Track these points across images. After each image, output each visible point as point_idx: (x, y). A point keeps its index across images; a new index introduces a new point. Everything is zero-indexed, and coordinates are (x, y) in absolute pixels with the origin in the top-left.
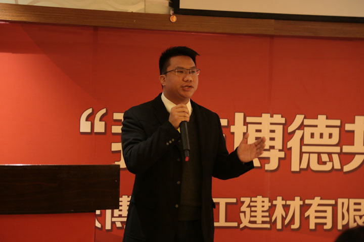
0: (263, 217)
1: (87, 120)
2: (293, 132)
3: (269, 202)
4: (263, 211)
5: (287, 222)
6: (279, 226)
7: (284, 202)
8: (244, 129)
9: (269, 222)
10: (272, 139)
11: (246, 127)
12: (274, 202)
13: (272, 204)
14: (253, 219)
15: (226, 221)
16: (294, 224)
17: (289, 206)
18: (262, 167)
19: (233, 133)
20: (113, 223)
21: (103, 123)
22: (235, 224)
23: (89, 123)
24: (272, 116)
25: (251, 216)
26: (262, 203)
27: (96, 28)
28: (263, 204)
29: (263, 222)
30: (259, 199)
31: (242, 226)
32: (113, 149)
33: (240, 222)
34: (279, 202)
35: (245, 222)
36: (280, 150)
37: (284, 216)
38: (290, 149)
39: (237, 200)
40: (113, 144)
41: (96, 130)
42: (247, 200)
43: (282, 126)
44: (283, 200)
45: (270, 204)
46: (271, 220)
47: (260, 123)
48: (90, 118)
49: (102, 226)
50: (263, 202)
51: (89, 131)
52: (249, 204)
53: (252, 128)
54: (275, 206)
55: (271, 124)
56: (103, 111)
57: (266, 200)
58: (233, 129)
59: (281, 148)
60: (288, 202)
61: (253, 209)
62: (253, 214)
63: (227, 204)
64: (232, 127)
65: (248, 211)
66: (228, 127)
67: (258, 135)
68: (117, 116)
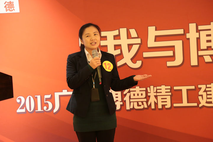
8: (197, 35)
11: (198, 33)
14: (208, 100)
15: (188, 102)
19: (189, 39)
22: (195, 104)
25: (207, 98)
31: (200, 105)
33: (199, 103)
35: (203, 103)
39: (195, 87)
42: (203, 87)
47: (210, 30)
52: (205, 89)
53: (203, 34)
58: (188, 36)
61: (208, 93)
62: (208, 96)
63: (188, 90)
64: (187, 34)
65: (204, 94)
66: (184, 34)
67: (209, 38)
68: (103, 34)
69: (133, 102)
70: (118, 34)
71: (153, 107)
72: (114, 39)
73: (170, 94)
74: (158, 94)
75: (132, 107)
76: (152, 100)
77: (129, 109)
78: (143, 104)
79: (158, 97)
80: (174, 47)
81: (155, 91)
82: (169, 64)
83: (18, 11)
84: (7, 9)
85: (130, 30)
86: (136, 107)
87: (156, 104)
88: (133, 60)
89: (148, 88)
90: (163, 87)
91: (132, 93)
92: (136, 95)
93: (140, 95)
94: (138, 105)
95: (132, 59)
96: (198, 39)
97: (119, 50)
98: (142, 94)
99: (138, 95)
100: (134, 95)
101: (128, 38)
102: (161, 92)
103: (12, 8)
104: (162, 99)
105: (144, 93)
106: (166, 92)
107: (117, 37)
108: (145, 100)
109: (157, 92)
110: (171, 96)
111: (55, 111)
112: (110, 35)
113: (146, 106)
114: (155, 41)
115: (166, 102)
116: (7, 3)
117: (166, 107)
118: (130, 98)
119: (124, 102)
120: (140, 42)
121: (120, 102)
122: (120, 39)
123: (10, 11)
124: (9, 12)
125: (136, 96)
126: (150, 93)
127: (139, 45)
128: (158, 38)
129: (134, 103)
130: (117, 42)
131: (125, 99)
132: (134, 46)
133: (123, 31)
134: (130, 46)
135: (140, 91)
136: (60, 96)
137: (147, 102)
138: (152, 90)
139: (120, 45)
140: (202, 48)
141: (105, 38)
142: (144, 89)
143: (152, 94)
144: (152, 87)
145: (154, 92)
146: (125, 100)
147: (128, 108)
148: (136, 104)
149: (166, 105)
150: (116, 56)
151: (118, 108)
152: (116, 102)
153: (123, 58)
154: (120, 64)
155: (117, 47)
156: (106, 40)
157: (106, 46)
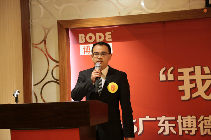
1: (163, 74)
20: (183, 131)
21: (172, 75)
27: (164, 22)
32: (180, 89)
40: (179, 86)
41: (169, 79)
48: (165, 72)
49: (176, 133)
51: (165, 79)
56: (172, 68)
68: (180, 70)
69: (207, 129)
70: (193, 70)
72: (190, 75)
75: (205, 133)
77: (203, 134)
85: (204, 67)
86: (210, 133)
88: (207, 92)
91: (206, 121)
95: (205, 92)
97: (194, 84)
100: (208, 123)
101: (202, 74)
107: (192, 73)
111: (139, 133)
112: (186, 71)
119: (199, 128)
121: (195, 128)
122: (195, 75)
129: (208, 129)
130: (192, 77)
131: (199, 126)
132: (207, 80)
133: (198, 68)
134: (204, 81)
136: (143, 121)
139: (195, 80)
146: (200, 127)
147: (202, 133)
150: (191, 89)
151: (193, 133)
152: (191, 128)
153: (198, 90)
154: (194, 95)
155: (192, 81)
156: (183, 75)
157: (183, 81)
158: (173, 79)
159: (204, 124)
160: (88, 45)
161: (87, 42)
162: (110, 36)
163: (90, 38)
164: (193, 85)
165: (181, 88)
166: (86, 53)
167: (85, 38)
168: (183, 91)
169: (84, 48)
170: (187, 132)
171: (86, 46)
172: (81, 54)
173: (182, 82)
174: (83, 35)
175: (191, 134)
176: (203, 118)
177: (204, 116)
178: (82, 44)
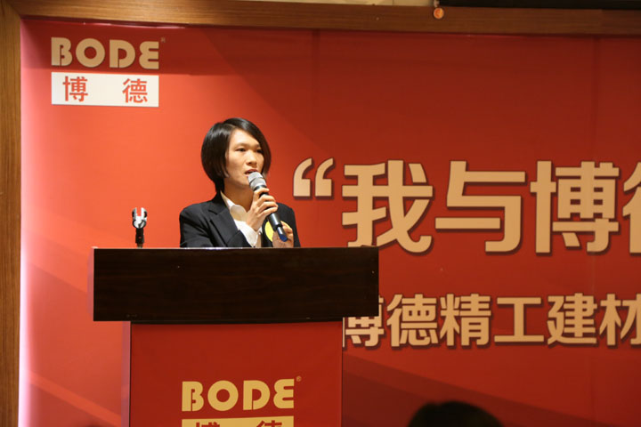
0: (585, 326)
1: (304, 177)
2: (633, 191)
3: (595, 302)
4: (585, 318)
5: (623, 334)
6: (611, 340)
7: (618, 303)
8: (552, 187)
9: (596, 335)
10: (598, 202)
11: (554, 184)
12: (603, 303)
13: (599, 306)
14: (568, 330)
15: (526, 333)
16: (635, 337)
17: (627, 308)
18: (582, 247)
19: (534, 195)
20: (348, 338)
21: (329, 182)
22: (540, 338)
23: (307, 182)
24: (597, 166)
25: (566, 326)
26: (582, 304)
27: (316, 32)
28: (585, 306)
29: (586, 335)
30: (578, 297)
31: (550, 341)
32: (345, 222)
33: (548, 335)
34: (611, 302)
35: (556, 335)
36: (611, 220)
37: (619, 323)
38: (628, 217)
39: (542, 301)
40: (344, 214)
41: (318, 193)
42: (558, 301)
43: (613, 182)
44: (617, 298)
45: (595, 306)
46: (597, 331)
47: (579, 178)
48: (309, 174)
50: (585, 302)
51: (307, 193)
52: (562, 306)
53: (565, 186)
54: (604, 308)
55: (597, 178)
56: (329, 163)
57: (590, 299)
58: (534, 187)
59: (613, 216)
60: (626, 303)
61: (568, 314)
62: (568, 322)
63: (526, 307)
64: (532, 184)
65: (560, 317)
66: (526, 184)
67: (576, 196)
68: (350, 170)
69: (408, 329)
70: (383, 172)
71: (450, 342)
72: (374, 184)
73: (489, 313)
74: (463, 313)
75: (403, 341)
76: (449, 326)
77: (397, 345)
78: (429, 335)
79: (463, 319)
80: (502, 209)
81: (457, 306)
82: (491, 246)
83: (156, 104)
84: (129, 96)
85: (411, 165)
86: (414, 342)
87: (457, 336)
88: (414, 233)
89: (443, 300)
90: (475, 298)
91: (406, 309)
92: (415, 313)
93: (423, 313)
94: (418, 337)
95: (410, 232)
96: (554, 196)
97: (384, 209)
98: (427, 313)
99: (419, 313)
100: (410, 313)
101: (404, 184)
102: (469, 310)
103: (142, 96)
104: (471, 324)
105: (432, 309)
106: (480, 310)
107: (380, 180)
108: (435, 325)
109: (460, 309)
110: (491, 318)
112: (365, 173)
113: (435, 340)
114: (464, 193)
115: (479, 331)
116: (129, 83)
117: (479, 342)
118: (401, 321)
119: (388, 329)
120: (430, 194)
121: (379, 328)
122: (387, 184)
123: (135, 101)
124: (132, 104)
125: (415, 317)
126: (445, 309)
127: (427, 202)
128: (469, 188)
129: (410, 331)
130: (381, 191)
131: (389, 322)
132: (417, 202)
133: (396, 167)
134: (408, 202)
135: (424, 305)
137: (438, 330)
138: (450, 304)
139: (386, 199)
140: (560, 215)
141: (353, 180)
142: (434, 301)
143: (449, 313)
144: (450, 297)
145: (455, 309)
146: (390, 327)
147: (395, 342)
148: (413, 334)
149: (479, 338)
150: (375, 223)
151: (373, 342)
152: (369, 328)
153: (391, 227)
154: (382, 240)
155: (379, 202)
156: (357, 184)
157: (355, 199)
158: (329, 193)
159: (401, 317)
160: (81, 75)
161: (75, 66)
162: (155, 55)
163: (90, 53)
164: (381, 213)
165: (348, 218)
166: (71, 97)
167: (73, 50)
168: (355, 227)
169: (66, 83)
170: (356, 340)
171: (73, 75)
172: (54, 101)
173: (352, 204)
174: (67, 43)
175: (368, 344)
176: (401, 302)
177: (404, 297)
178: (60, 68)
